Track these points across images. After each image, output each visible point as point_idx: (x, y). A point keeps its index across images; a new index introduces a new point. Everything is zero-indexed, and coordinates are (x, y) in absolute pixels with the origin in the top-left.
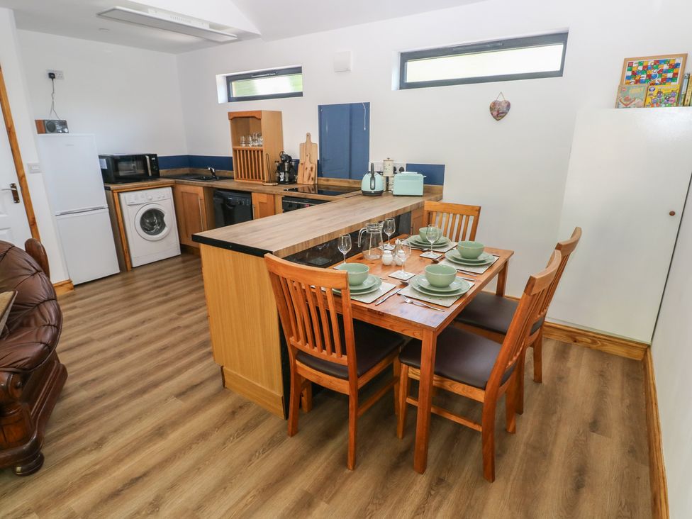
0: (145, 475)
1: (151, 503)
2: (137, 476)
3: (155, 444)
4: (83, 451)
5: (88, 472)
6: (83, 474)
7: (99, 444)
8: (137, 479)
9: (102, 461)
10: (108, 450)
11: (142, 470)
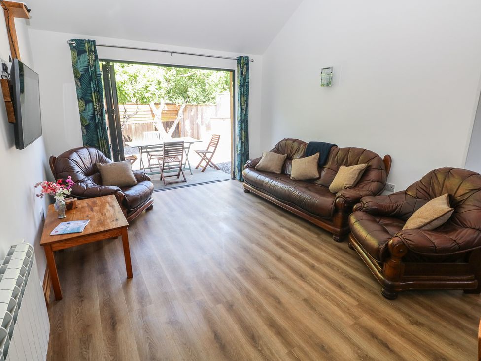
0: (392, 351)
1: (367, 355)
2: (390, 346)
3: (423, 355)
4: (407, 316)
5: (390, 321)
6: (387, 318)
7: (417, 323)
8: (388, 347)
9: (400, 326)
10: (412, 329)
11: (396, 349)
